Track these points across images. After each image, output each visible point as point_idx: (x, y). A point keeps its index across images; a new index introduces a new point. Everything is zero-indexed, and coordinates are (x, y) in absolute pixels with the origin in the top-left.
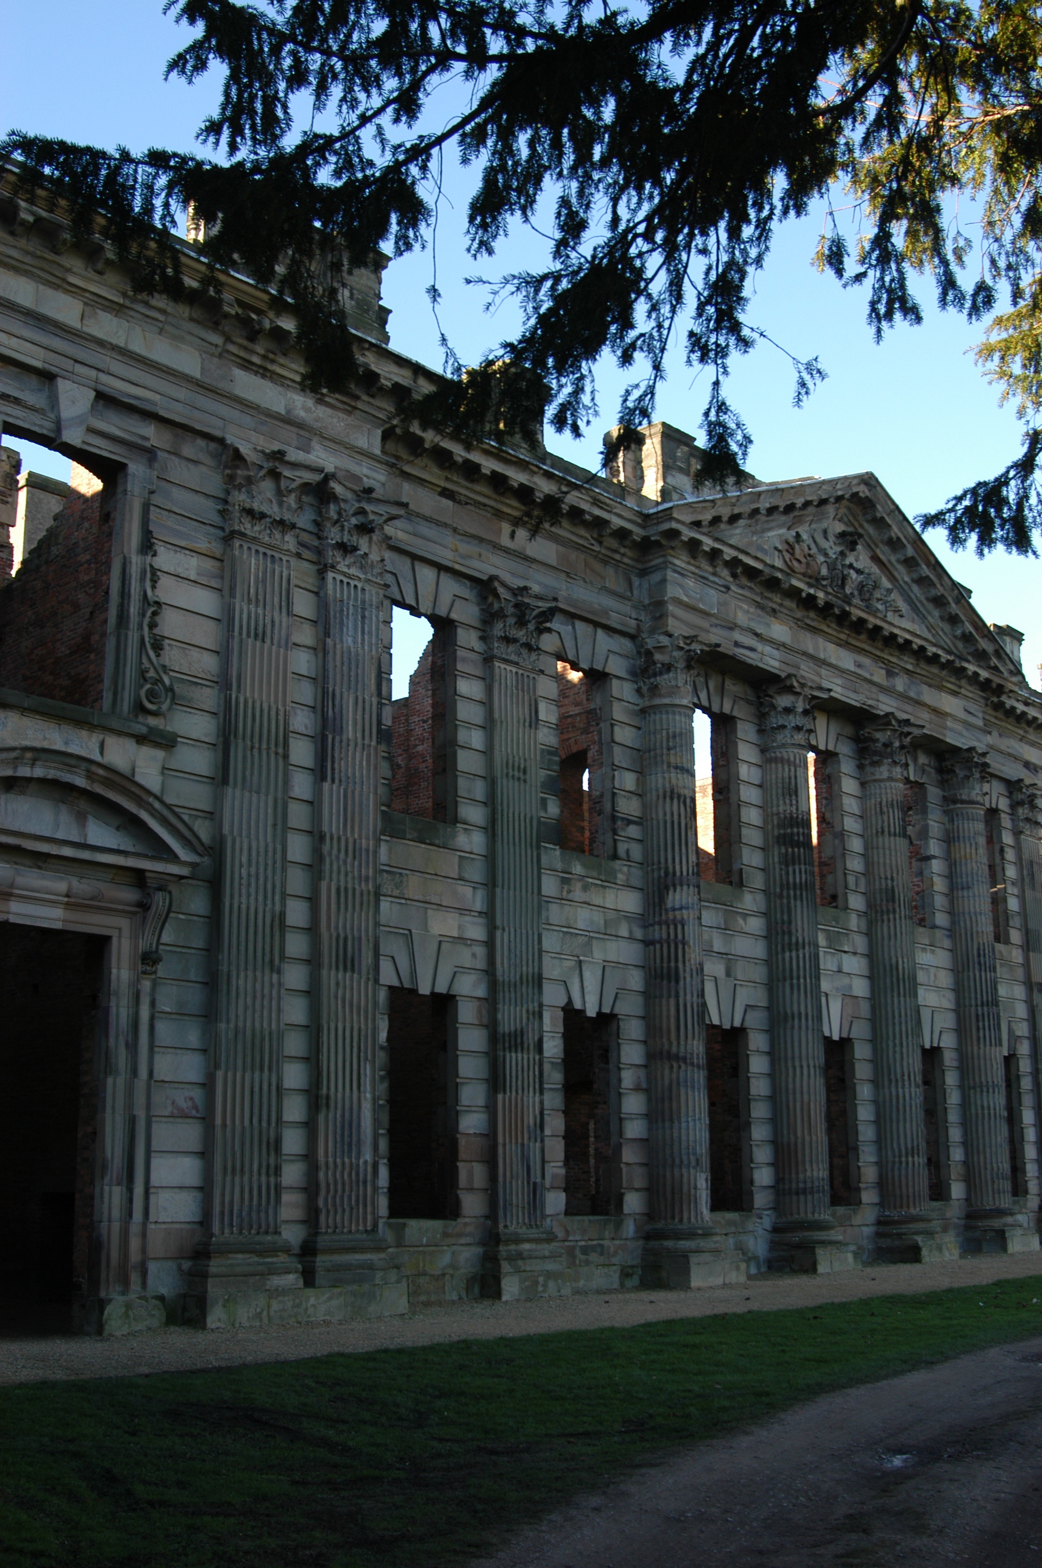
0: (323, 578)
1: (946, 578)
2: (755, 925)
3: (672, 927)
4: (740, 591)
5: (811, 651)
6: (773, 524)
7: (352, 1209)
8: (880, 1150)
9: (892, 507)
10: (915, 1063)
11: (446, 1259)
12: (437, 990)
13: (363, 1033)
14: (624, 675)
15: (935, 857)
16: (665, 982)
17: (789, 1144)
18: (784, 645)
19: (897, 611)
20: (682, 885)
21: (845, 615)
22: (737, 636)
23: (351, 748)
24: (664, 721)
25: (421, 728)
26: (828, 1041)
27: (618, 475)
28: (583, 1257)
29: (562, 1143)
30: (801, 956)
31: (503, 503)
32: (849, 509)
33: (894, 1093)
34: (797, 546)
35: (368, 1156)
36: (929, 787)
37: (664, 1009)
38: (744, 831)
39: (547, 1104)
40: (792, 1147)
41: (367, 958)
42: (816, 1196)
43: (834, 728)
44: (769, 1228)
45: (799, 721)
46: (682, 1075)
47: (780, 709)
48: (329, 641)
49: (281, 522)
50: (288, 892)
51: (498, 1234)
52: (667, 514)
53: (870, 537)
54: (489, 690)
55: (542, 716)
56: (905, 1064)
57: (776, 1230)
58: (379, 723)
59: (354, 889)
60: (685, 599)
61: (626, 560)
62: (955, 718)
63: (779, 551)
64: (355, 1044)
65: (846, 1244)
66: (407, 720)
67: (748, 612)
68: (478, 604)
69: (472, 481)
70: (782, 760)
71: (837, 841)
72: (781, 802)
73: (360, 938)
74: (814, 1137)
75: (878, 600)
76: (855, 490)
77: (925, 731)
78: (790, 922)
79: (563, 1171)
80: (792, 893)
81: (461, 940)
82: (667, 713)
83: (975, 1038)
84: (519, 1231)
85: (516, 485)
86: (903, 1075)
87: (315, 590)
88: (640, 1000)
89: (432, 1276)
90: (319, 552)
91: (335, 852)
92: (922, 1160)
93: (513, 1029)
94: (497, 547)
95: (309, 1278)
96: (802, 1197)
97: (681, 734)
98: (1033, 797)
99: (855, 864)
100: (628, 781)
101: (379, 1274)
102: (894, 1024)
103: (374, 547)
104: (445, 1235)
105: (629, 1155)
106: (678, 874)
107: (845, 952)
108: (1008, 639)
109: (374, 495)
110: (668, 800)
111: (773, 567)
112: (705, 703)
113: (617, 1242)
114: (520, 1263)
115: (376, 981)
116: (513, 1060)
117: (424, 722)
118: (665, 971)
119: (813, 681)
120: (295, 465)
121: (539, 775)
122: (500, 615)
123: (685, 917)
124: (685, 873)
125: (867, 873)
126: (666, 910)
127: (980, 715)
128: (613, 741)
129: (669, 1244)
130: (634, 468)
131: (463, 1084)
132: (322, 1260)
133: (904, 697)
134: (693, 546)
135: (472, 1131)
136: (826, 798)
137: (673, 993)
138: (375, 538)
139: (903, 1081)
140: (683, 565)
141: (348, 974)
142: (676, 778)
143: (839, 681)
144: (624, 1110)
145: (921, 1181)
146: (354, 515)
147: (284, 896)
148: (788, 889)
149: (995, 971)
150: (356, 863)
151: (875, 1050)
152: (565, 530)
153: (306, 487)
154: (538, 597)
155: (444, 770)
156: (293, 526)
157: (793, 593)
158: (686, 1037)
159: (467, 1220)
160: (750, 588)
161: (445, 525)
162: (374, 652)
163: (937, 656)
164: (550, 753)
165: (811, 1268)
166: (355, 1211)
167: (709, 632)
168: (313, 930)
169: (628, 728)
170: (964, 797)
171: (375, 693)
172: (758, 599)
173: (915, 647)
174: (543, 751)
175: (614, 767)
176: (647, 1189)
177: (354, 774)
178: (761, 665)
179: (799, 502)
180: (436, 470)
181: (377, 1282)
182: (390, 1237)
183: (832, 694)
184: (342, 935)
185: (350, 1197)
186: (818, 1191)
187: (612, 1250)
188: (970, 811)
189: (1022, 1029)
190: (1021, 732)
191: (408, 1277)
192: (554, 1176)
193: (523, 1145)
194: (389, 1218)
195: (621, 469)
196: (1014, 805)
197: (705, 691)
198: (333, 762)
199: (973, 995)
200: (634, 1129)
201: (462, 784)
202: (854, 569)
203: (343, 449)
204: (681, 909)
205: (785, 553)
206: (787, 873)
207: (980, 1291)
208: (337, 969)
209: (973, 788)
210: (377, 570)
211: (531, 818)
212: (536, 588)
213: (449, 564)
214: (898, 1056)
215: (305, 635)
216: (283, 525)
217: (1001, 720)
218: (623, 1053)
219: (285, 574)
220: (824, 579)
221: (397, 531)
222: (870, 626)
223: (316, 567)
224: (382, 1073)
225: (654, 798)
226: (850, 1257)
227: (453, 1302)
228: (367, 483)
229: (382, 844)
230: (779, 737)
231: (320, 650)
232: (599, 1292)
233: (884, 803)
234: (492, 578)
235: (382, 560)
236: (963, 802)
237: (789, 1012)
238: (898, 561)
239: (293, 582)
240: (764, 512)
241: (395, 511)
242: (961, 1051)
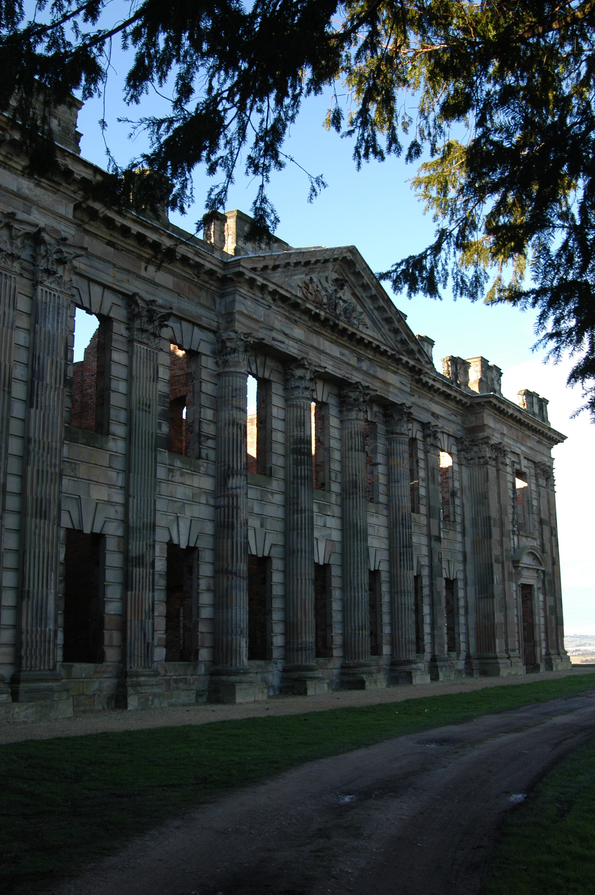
0: (35, 289)
1: (393, 308)
2: (278, 499)
3: (231, 498)
4: (277, 309)
5: (316, 345)
6: (297, 272)
7: (41, 656)
8: (344, 626)
9: (365, 266)
10: (365, 579)
11: (96, 686)
12: (94, 531)
13: (50, 555)
14: (208, 353)
15: (380, 464)
16: (226, 530)
17: (293, 623)
18: (300, 341)
19: (365, 325)
20: (237, 475)
21: (336, 325)
22: (274, 334)
23: (48, 389)
24: (231, 381)
25: (90, 379)
26: (317, 565)
27: (210, 239)
28: (175, 685)
29: (165, 620)
30: (303, 517)
31: (143, 251)
32: (341, 266)
33: (353, 595)
34: (310, 285)
35: (51, 626)
36: (378, 425)
37: (225, 545)
38: (274, 445)
39: (156, 598)
40: (295, 625)
41: (54, 512)
42: (308, 652)
43: (327, 389)
44: (281, 670)
45: (307, 384)
46: (234, 582)
47: (297, 377)
48: (38, 326)
49: (12, 255)
50: (8, 472)
51: (126, 672)
52: (237, 263)
53: (352, 283)
54: (130, 359)
55: (160, 375)
56: (359, 579)
57: (284, 671)
58: (65, 375)
59: (47, 471)
60: (246, 312)
61: (213, 288)
62: (394, 386)
63: (300, 287)
64: (45, 561)
65: (324, 679)
66: (82, 374)
67: (281, 321)
68: (126, 309)
69: (126, 237)
70: (297, 405)
71: (326, 453)
72: (295, 430)
73: (50, 500)
74: (307, 619)
75: (355, 318)
76: (344, 255)
77: (377, 393)
78: (298, 498)
79: (164, 636)
80: (299, 481)
81: (109, 502)
82: (233, 376)
83: (398, 565)
84: (139, 670)
85: (151, 241)
86: (358, 585)
87: (31, 296)
88: (211, 539)
89: (88, 695)
90: (34, 273)
91: (37, 449)
92: (367, 633)
93: (138, 554)
94: (139, 277)
95: (15, 697)
96: (300, 653)
97: (240, 389)
98: (435, 432)
99: (336, 466)
100: (208, 414)
101: (56, 695)
102: (354, 556)
103: (66, 273)
104: (96, 672)
105: (202, 628)
106: (235, 468)
107: (328, 515)
108: (426, 344)
109: (67, 242)
110: (231, 426)
111: (296, 296)
112: (254, 372)
113: (195, 677)
114: (139, 688)
115: (59, 525)
116: (137, 572)
117: (92, 375)
118: (226, 523)
119: (316, 362)
120: (21, 222)
121: (158, 409)
122: (139, 316)
123: (239, 493)
124: (239, 468)
125: (343, 471)
126: (228, 489)
127: (409, 385)
128: (201, 391)
129: (224, 678)
130: (220, 235)
131: (108, 585)
132: (23, 686)
133: (366, 373)
134: (251, 282)
135: (112, 613)
136: (321, 429)
137: (230, 536)
138: (67, 267)
139: (358, 588)
140: (245, 292)
141: (42, 521)
142: (236, 414)
143: (331, 363)
144: (200, 602)
145: (367, 645)
146: (55, 253)
147: (6, 474)
148: (297, 479)
149: (411, 529)
150: (49, 456)
151: (343, 571)
152: (177, 268)
153: (27, 235)
154: (161, 306)
155: (103, 404)
156: (19, 258)
157: (307, 312)
158: (237, 561)
159: (108, 664)
160: (283, 307)
161: (109, 262)
162: (64, 334)
163: (385, 351)
164: (164, 397)
165: (304, 692)
166: (43, 658)
167: (258, 331)
168: (22, 494)
169: (210, 384)
170: (398, 431)
171: (63, 358)
172: (287, 314)
173: (374, 345)
174: (160, 395)
175: (201, 406)
176: (212, 647)
177: (49, 405)
178: (287, 352)
179: (313, 260)
180: (105, 230)
181: (55, 699)
182: (63, 673)
183: (327, 370)
184: (39, 498)
185: (40, 650)
186: (309, 649)
187: (191, 681)
188: (400, 439)
189: (425, 561)
190: (431, 396)
191: (73, 696)
192: (159, 639)
193: (142, 621)
194: (63, 662)
195: (212, 235)
196: (425, 437)
197: (255, 365)
198: (37, 397)
199: (398, 541)
200: (206, 613)
201: (113, 413)
202: (342, 300)
203: (50, 214)
204: (236, 488)
205: (303, 289)
206: (297, 470)
207: (396, 705)
208: (36, 517)
209: (403, 426)
210: (67, 286)
211: (152, 434)
212: (160, 301)
213: (110, 285)
214: (356, 575)
215: (23, 322)
216: (13, 257)
217: (420, 389)
218: (200, 570)
219: (13, 286)
220: (325, 304)
221: (80, 264)
222: (350, 333)
223: (32, 283)
224: (61, 578)
225: (223, 425)
226: (326, 686)
227: (100, 711)
228: (64, 235)
229: (65, 445)
230: (296, 393)
231: (32, 331)
232: (184, 705)
233: (353, 433)
234: (135, 294)
235: (71, 280)
236: (397, 434)
237: (295, 548)
238: (367, 297)
239: (18, 290)
240: (292, 265)
241: (79, 252)
242: (391, 572)
